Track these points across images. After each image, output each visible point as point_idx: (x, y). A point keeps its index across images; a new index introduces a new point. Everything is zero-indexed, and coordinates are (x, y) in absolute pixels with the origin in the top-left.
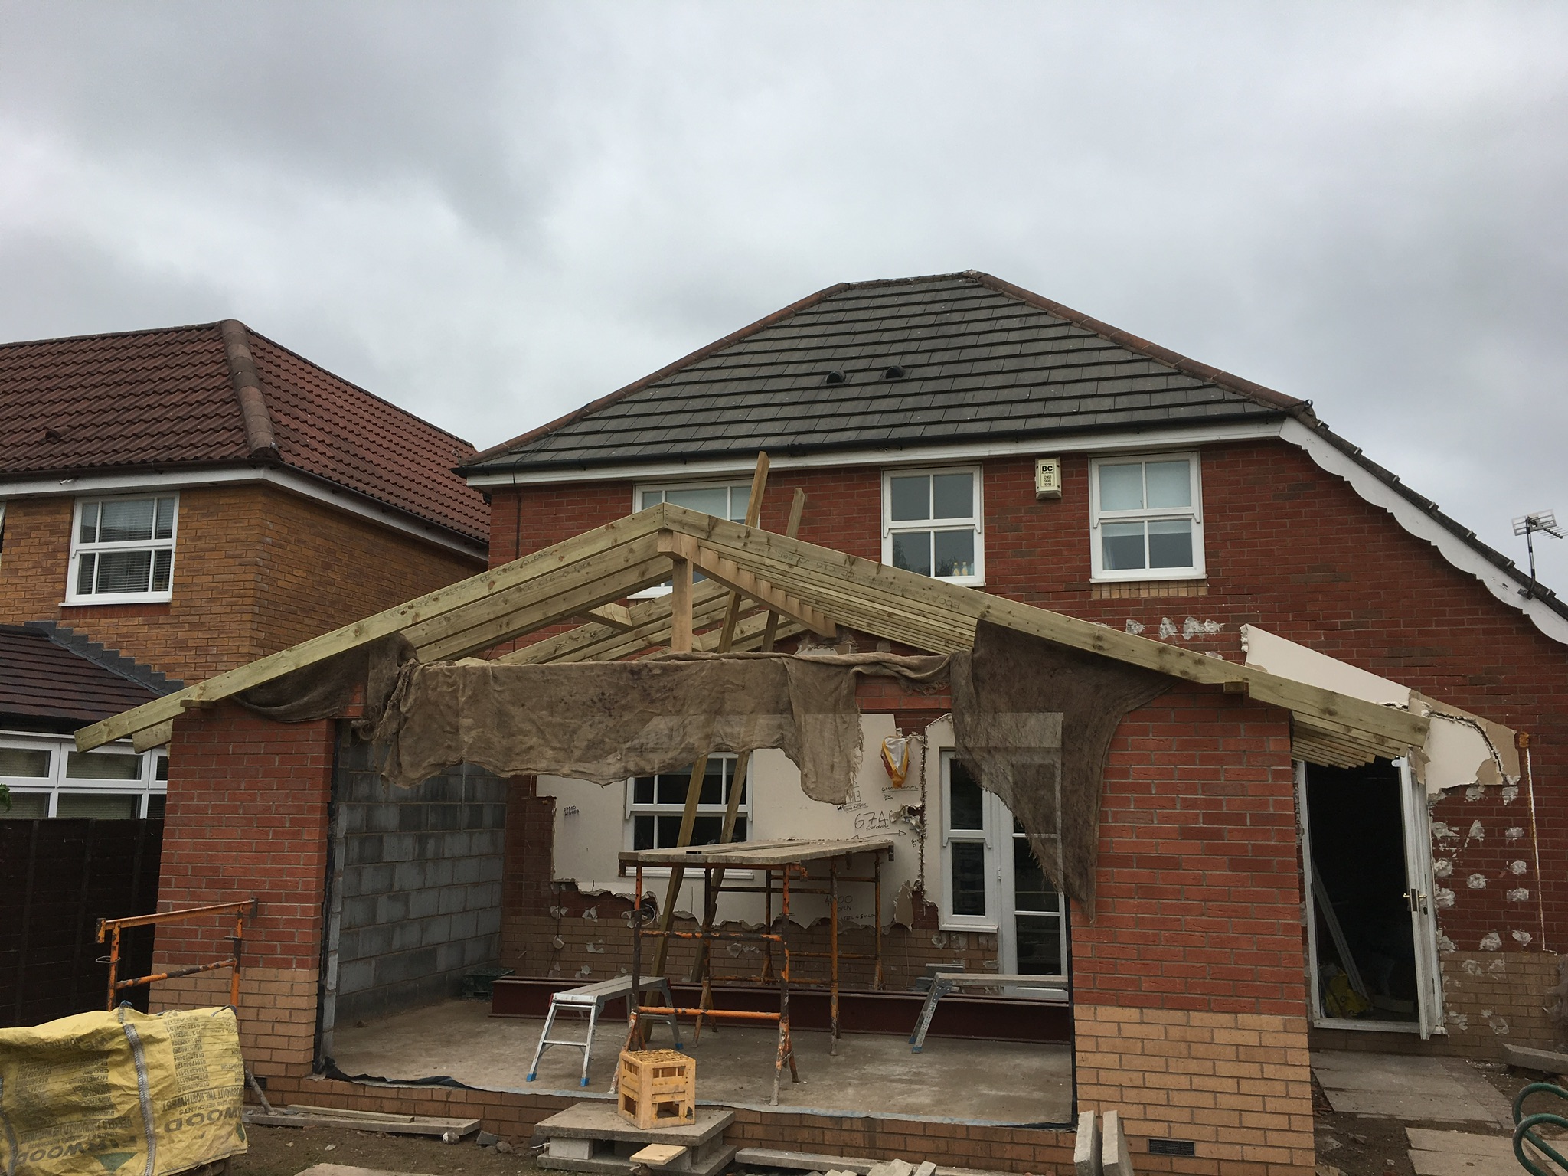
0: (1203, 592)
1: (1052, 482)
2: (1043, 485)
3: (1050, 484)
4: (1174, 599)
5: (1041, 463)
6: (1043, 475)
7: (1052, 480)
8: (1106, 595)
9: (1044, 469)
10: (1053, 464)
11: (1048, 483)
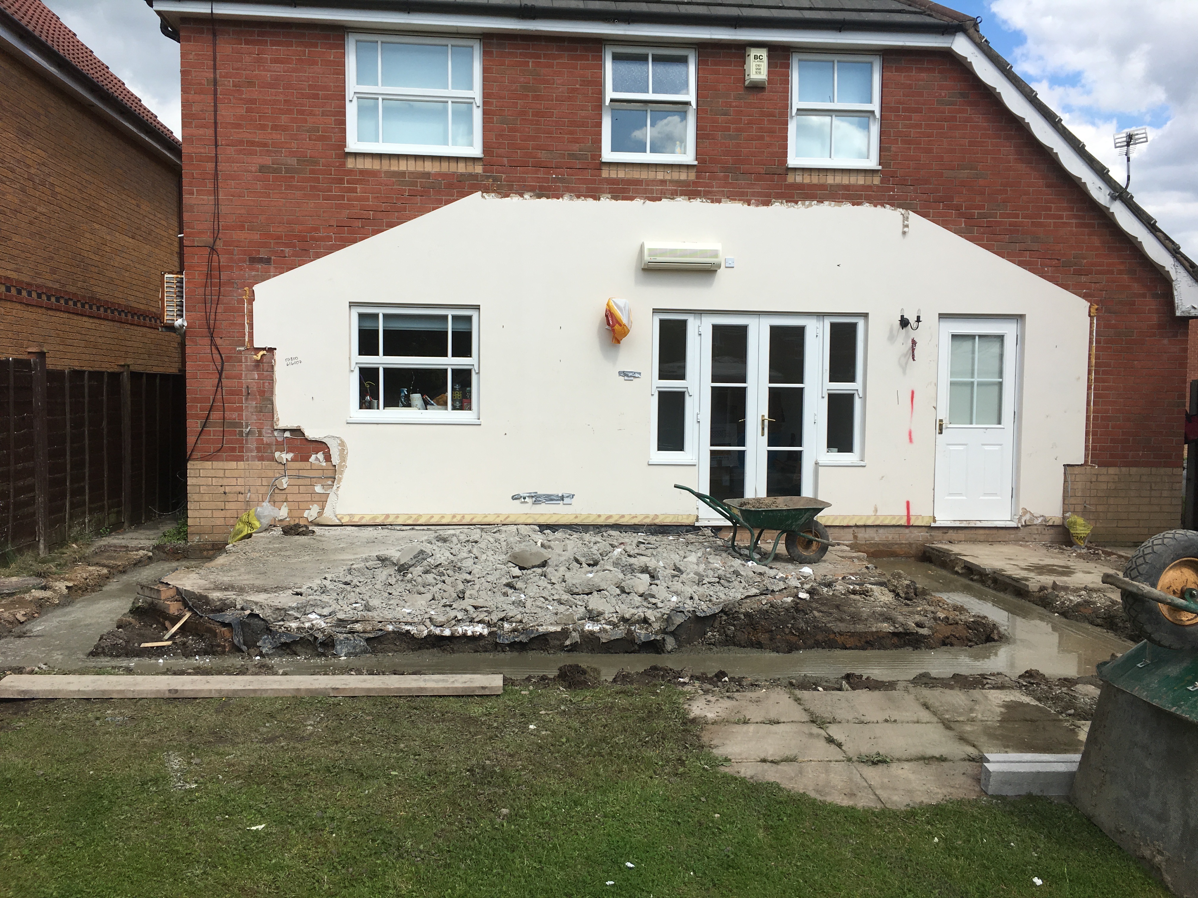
0: (877, 181)
1: (762, 71)
2: (754, 73)
3: (760, 73)
4: (853, 186)
5: (754, 52)
6: (754, 64)
7: (762, 68)
8: (799, 179)
9: (756, 57)
10: (763, 53)
11: (758, 70)
